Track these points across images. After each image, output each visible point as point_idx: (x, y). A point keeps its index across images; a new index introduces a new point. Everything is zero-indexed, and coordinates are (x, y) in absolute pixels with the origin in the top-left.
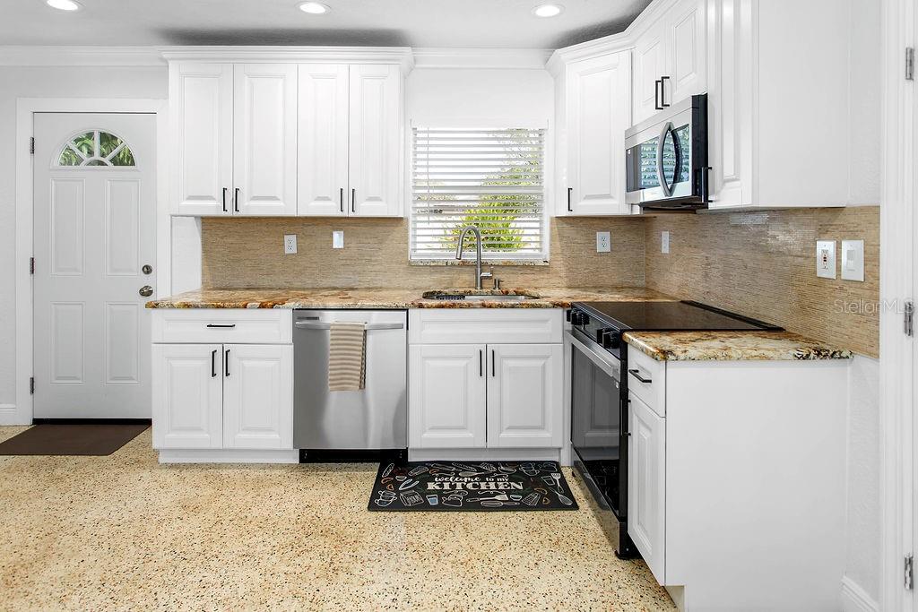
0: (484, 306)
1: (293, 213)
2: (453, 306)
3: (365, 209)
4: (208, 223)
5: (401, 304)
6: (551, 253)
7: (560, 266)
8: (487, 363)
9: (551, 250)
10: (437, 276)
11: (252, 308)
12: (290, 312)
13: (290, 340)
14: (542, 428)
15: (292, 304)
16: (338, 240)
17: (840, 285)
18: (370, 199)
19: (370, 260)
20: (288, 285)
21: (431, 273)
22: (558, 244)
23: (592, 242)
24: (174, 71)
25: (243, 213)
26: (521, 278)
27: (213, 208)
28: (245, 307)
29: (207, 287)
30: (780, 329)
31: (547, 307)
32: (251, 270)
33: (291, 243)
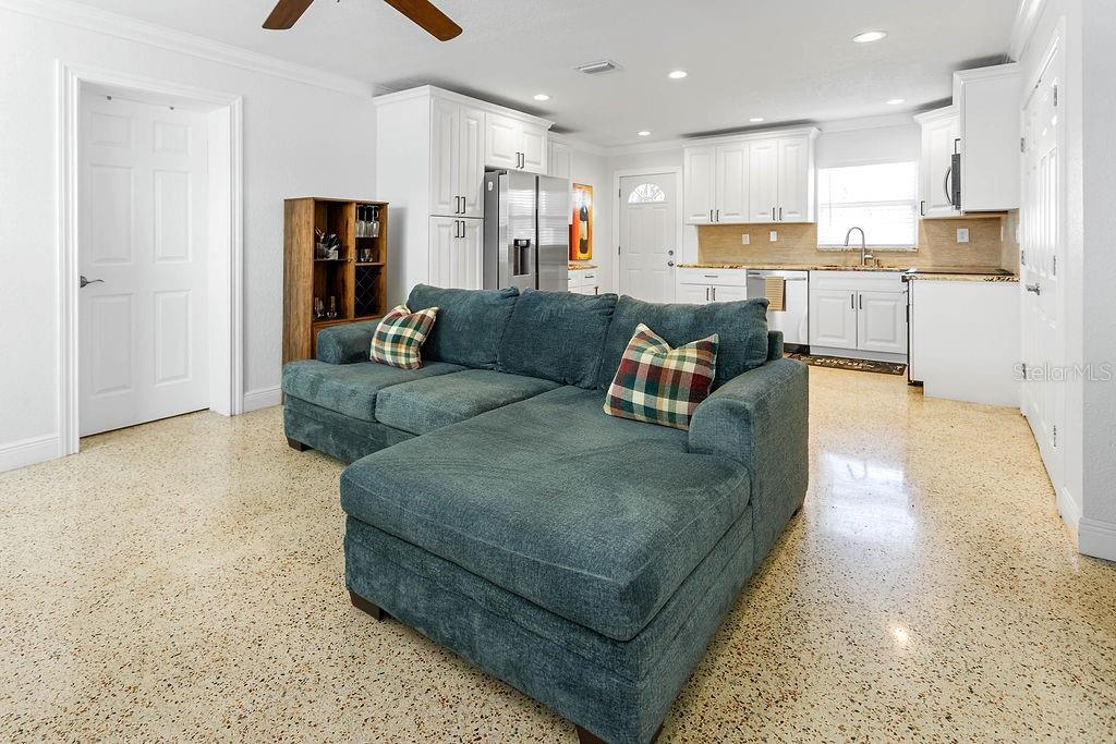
0: (855, 270)
1: (747, 222)
3: (788, 218)
5: (805, 268)
6: (920, 244)
7: (926, 252)
8: (857, 302)
9: (919, 241)
10: (837, 258)
11: (726, 268)
12: (745, 271)
13: (745, 284)
14: (892, 342)
15: (746, 267)
16: (773, 236)
18: (790, 213)
19: (793, 248)
20: (744, 261)
21: (832, 256)
22: (925, 237)
23: (954, 236)
24: (687, 153)
25: (721, 222)
26: (896, 259)
27: (705, 220)
28: (723, 267)
29: (700, 261)
32: (724, 253)
33: (746, 239)
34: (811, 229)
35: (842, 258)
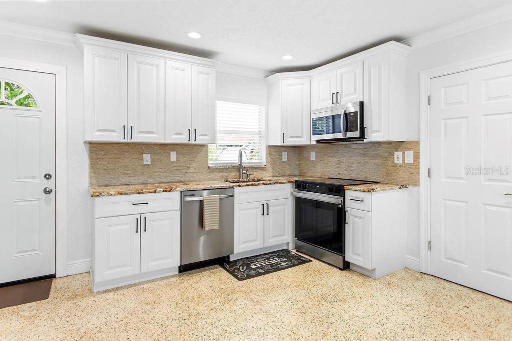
0: (264, 184)
2: (252, 185)
3: (200, 139)
6: (267, 162)
7: (269, 167)
9: (266, 160)
10: (221, 174)
11: (159, 192)
12: (179, 193)
13: (178, 208)
14: (283, 235)
15: (180, 189)
16: (173, 156)
17: (404, 165)
18: (202, 134)
19: (189, 167)
20: (146, 182)
21: (218, 172)
22: (269, 157)
23: (281, 156)
25: (134, 140)
26: (255, 173)
28: (155, 192)
29: (92, 185)
30: (378, 183)
31: (286, 183)
32: (123, 174)
33: (147, 159)
34: (204, 149)
35: (225, 174)
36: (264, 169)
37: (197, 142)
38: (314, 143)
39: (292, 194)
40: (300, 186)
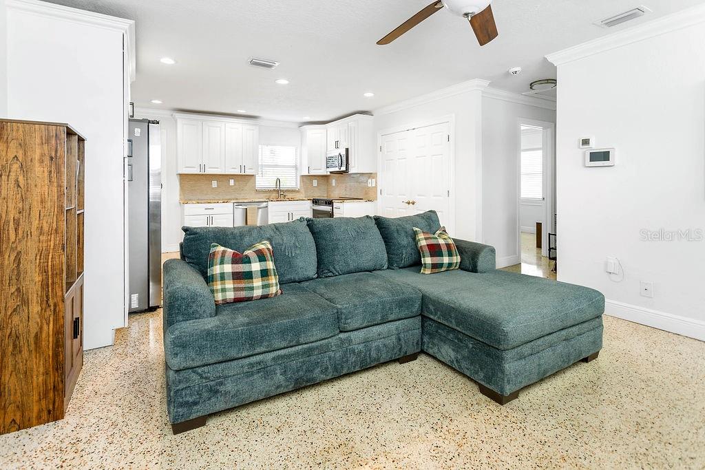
3: (249, 172)
4: (183, 177)
6: (300, 187)
7: (302, 191)
9: (299, 185)
10: (266, 195)
11: (220, 203)
12: (232, 204)
13: (232, 212)
15: (233, 201)
16: (232, 182)
17: (372, 188)
18: (249, 169)
19: (244, 189)
20: (214, 198)
21: (263, 194)
22: (302, 184)
23: (312, 182)
25: (206, 173)
26: (291, 194)
27: (196, 171)
28: (218, 202)
31: (306, 200)
32: (200, 193)
33: (215, 184)
34: (253, 178)
35: (268, 195)
36: (298, 192)
37: (246, 173)
38: (329, 173)
39: (311, 207)
40: (315, 202)
